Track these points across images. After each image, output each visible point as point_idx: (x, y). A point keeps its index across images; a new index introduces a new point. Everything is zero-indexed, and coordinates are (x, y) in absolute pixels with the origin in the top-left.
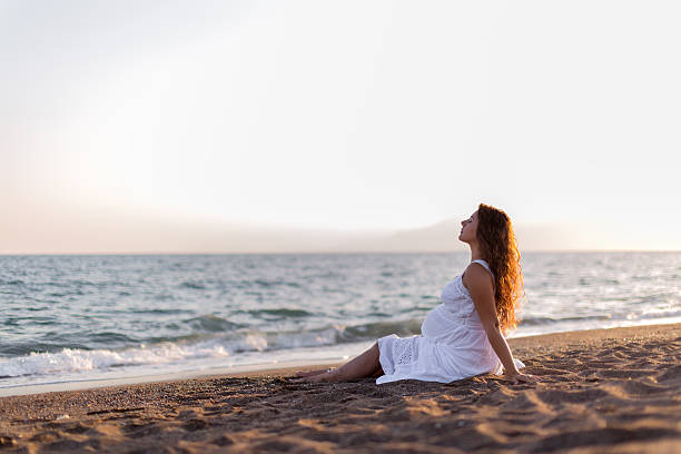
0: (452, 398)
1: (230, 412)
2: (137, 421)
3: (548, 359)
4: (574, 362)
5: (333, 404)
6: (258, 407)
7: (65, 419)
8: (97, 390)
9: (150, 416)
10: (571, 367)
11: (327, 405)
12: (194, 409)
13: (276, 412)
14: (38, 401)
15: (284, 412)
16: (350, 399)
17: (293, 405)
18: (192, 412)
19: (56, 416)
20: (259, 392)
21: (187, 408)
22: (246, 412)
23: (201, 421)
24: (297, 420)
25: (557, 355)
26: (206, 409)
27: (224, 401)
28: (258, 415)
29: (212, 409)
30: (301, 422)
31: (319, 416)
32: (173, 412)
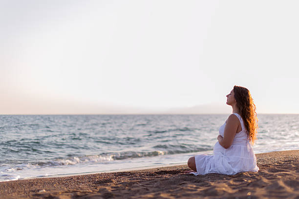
0: (235, 183)
1: (124, 189)
2: (79, 194)
3: (276, 164)
4: (291, 166)
5: (175, 186)
6: (137, 187)
7: (43, 192)
8: (58, 178)
9: (85, 191)
10: (290, 168)
11: (172, 186)
12: (106, 188)
13: (147, 190)
14: (30, 183)
15: (151, 190)
16: (184, 184)
17: (155, 186)
18: (105, 189)
19: (38, 191)
20: (137, 179)
21: (103, 187)
22: (132, 189)
23: (110, 194)
24: (159, 194)
25: (280, 162)
26: (112, 187)
27: (120, 184)
28: (138, 191)
29: (115, 188)
30: (162, 195)
31: (169, 192)
32: (96, 189)
